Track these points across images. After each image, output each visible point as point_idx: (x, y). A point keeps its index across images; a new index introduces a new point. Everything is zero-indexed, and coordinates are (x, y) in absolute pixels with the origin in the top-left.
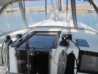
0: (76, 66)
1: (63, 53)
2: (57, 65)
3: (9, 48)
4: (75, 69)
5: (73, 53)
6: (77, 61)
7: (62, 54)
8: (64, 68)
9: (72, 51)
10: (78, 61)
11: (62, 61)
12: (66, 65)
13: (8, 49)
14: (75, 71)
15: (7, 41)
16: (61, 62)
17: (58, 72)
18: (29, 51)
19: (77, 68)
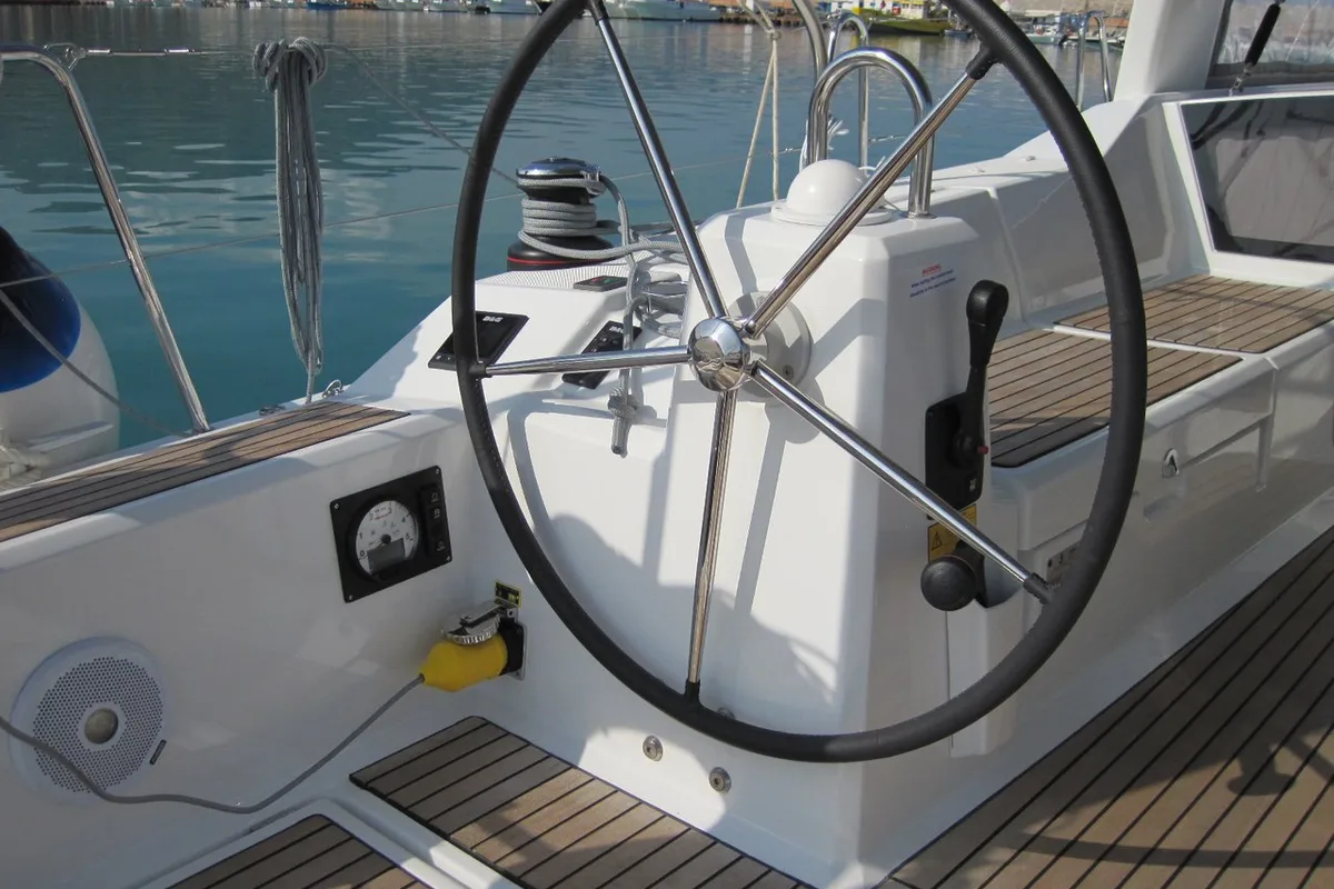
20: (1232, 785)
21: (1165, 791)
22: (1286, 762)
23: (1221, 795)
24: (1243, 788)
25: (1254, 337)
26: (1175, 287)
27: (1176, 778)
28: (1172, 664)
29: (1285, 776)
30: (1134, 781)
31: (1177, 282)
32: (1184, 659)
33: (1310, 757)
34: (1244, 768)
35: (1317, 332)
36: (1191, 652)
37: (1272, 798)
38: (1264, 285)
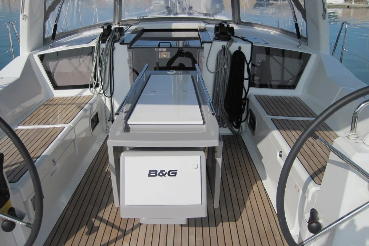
0: (246, 75)
1: (224, 51)
2: (212, 73)
3: (115, 48)
4: (245, 80)
5: (241, 50)
6: (248, 65)
7: (222, 52)
8: (227, 78)
9: (240, 48)
10: (250, 66)
11: (223, 65)
12: (229, 72)
13: (113, 50)
14: (246, 83)
15: (108, 36)
16: (221, 67)
17: (216, 82)
18: (160, 49)
19: (249, 79)
20: (87, 234)
21: (75, 237)
22: (97, 223)
23: (85, 237)
24: (89, 233)
25: (67, 118)
26: (47, 103)
27: (76, 234)
28: (68, 206)
29: (97, 227)
30: (67, 238)
31: (47, 101)
32: (70, 204)
33: (101, 220)
34: (88, 228)
35: (82, 111)
36: (72, 200)
37: (96, 233)
38: (68, 97)
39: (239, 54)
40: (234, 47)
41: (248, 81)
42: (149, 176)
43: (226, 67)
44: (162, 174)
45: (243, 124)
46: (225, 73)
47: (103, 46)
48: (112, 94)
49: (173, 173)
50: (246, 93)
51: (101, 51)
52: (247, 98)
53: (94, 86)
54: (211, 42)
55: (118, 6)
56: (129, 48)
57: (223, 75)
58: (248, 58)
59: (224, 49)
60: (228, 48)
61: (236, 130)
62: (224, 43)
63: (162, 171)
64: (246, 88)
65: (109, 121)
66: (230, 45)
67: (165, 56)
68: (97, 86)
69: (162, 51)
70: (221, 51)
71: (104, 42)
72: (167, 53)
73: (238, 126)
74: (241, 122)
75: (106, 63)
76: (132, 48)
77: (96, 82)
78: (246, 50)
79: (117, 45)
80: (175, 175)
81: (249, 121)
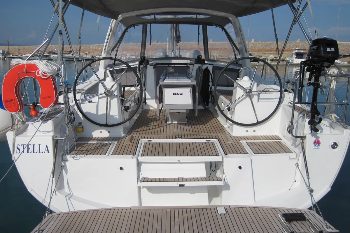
0: (210, 80)
1: (200, 69)
6: (211, 75)
8: (201, 81)
9: (207, 67)
13: (146, 68)
14: (211, 84)
15: (144, 62)
16: (198, 76)
18: (169, 68)
19: (212, 82)
39: (207, 70)
40: (204, 67)
41: (211, 83)
42: (173, 95)
43: (200, 76)
44: (178, 94)
45: (210, 104)
46: (200, 79)
47: (142, 66)
48: (145, 90)
49: (181, 94)
50: (211, 89)
51: (140, 69)
52: (211, 91)
53: (137, 85)
54: (193, 65)
55: (143, 51)
56: (154, 68)
57: (199, 80)
58: (211, 72)
59: (199, 67)
60: (201, 67)
61: (207, 107)
62: (200, 65)
63: (177, 93)
64: (211, 86)
65: (143, 103)
66: (202, 66)
67: (171, 71)
68: (138, 86)
69: (170, 69)
70: (198, 69)
71: (141, 65)
72: (172, 70)
73: (208, 105)
74: (209, 102)
75: (143, 74)
76: (156, 67)
77: (138, 83)
78: (210, 68)
79: (148, 66)
80: (182, 94)
81: (212, 101)
